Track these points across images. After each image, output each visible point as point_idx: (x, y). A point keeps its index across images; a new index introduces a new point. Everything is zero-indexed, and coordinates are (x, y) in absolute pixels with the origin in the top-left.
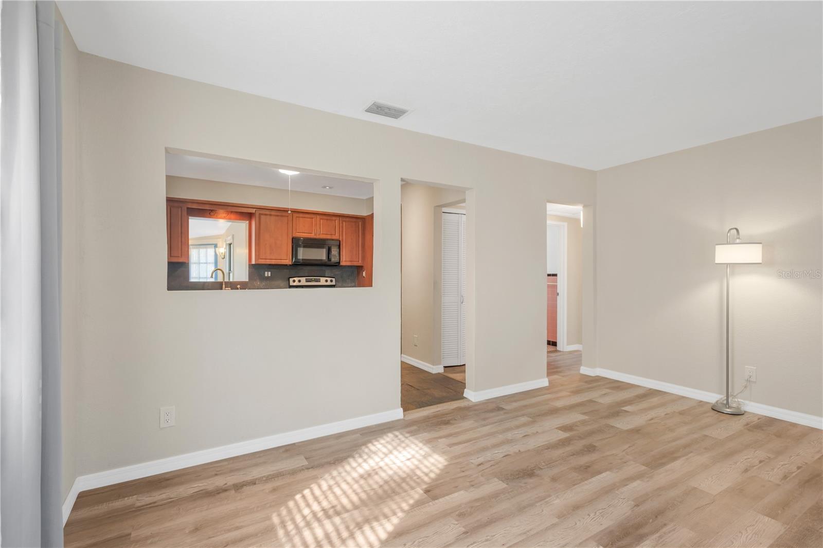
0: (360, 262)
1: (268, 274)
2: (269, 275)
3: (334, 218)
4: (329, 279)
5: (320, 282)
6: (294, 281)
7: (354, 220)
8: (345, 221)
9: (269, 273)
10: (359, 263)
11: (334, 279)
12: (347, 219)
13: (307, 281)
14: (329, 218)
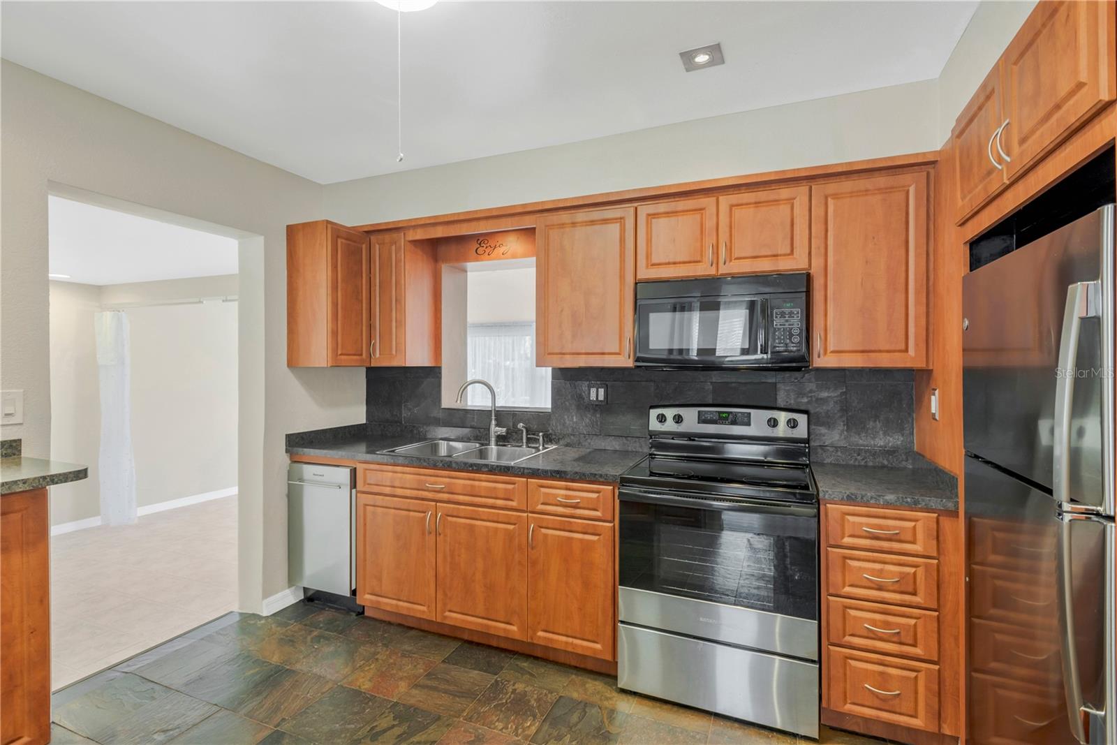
0: (912, 352)
1: (597, 394)
2: (601, 397)
3: (785, 193)
4: (783, 417)
5: (748, 424)
6: (662, 419)
7: (882, 181)
8: (836, 196)
9: (602, 391)
10: (912, 358)
11: (802, 419)
12: (847, 185)
13: (702, 420)
14: (762, 195)
